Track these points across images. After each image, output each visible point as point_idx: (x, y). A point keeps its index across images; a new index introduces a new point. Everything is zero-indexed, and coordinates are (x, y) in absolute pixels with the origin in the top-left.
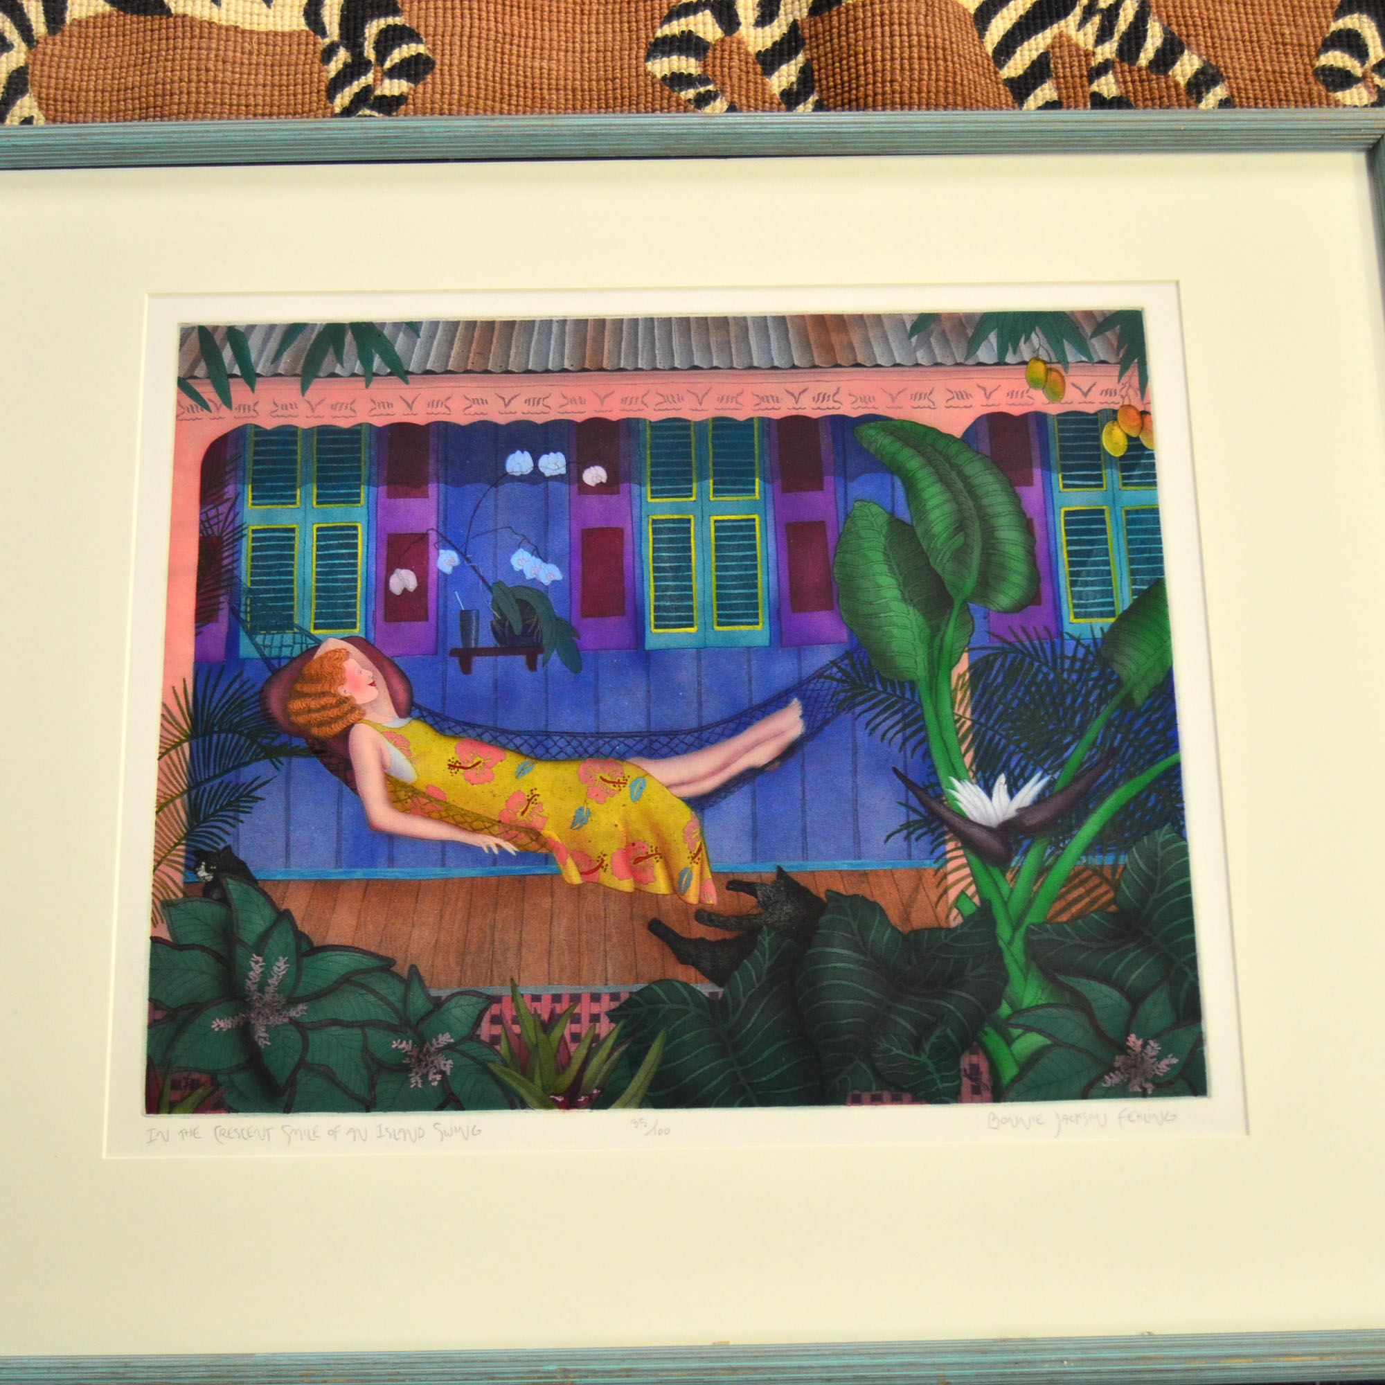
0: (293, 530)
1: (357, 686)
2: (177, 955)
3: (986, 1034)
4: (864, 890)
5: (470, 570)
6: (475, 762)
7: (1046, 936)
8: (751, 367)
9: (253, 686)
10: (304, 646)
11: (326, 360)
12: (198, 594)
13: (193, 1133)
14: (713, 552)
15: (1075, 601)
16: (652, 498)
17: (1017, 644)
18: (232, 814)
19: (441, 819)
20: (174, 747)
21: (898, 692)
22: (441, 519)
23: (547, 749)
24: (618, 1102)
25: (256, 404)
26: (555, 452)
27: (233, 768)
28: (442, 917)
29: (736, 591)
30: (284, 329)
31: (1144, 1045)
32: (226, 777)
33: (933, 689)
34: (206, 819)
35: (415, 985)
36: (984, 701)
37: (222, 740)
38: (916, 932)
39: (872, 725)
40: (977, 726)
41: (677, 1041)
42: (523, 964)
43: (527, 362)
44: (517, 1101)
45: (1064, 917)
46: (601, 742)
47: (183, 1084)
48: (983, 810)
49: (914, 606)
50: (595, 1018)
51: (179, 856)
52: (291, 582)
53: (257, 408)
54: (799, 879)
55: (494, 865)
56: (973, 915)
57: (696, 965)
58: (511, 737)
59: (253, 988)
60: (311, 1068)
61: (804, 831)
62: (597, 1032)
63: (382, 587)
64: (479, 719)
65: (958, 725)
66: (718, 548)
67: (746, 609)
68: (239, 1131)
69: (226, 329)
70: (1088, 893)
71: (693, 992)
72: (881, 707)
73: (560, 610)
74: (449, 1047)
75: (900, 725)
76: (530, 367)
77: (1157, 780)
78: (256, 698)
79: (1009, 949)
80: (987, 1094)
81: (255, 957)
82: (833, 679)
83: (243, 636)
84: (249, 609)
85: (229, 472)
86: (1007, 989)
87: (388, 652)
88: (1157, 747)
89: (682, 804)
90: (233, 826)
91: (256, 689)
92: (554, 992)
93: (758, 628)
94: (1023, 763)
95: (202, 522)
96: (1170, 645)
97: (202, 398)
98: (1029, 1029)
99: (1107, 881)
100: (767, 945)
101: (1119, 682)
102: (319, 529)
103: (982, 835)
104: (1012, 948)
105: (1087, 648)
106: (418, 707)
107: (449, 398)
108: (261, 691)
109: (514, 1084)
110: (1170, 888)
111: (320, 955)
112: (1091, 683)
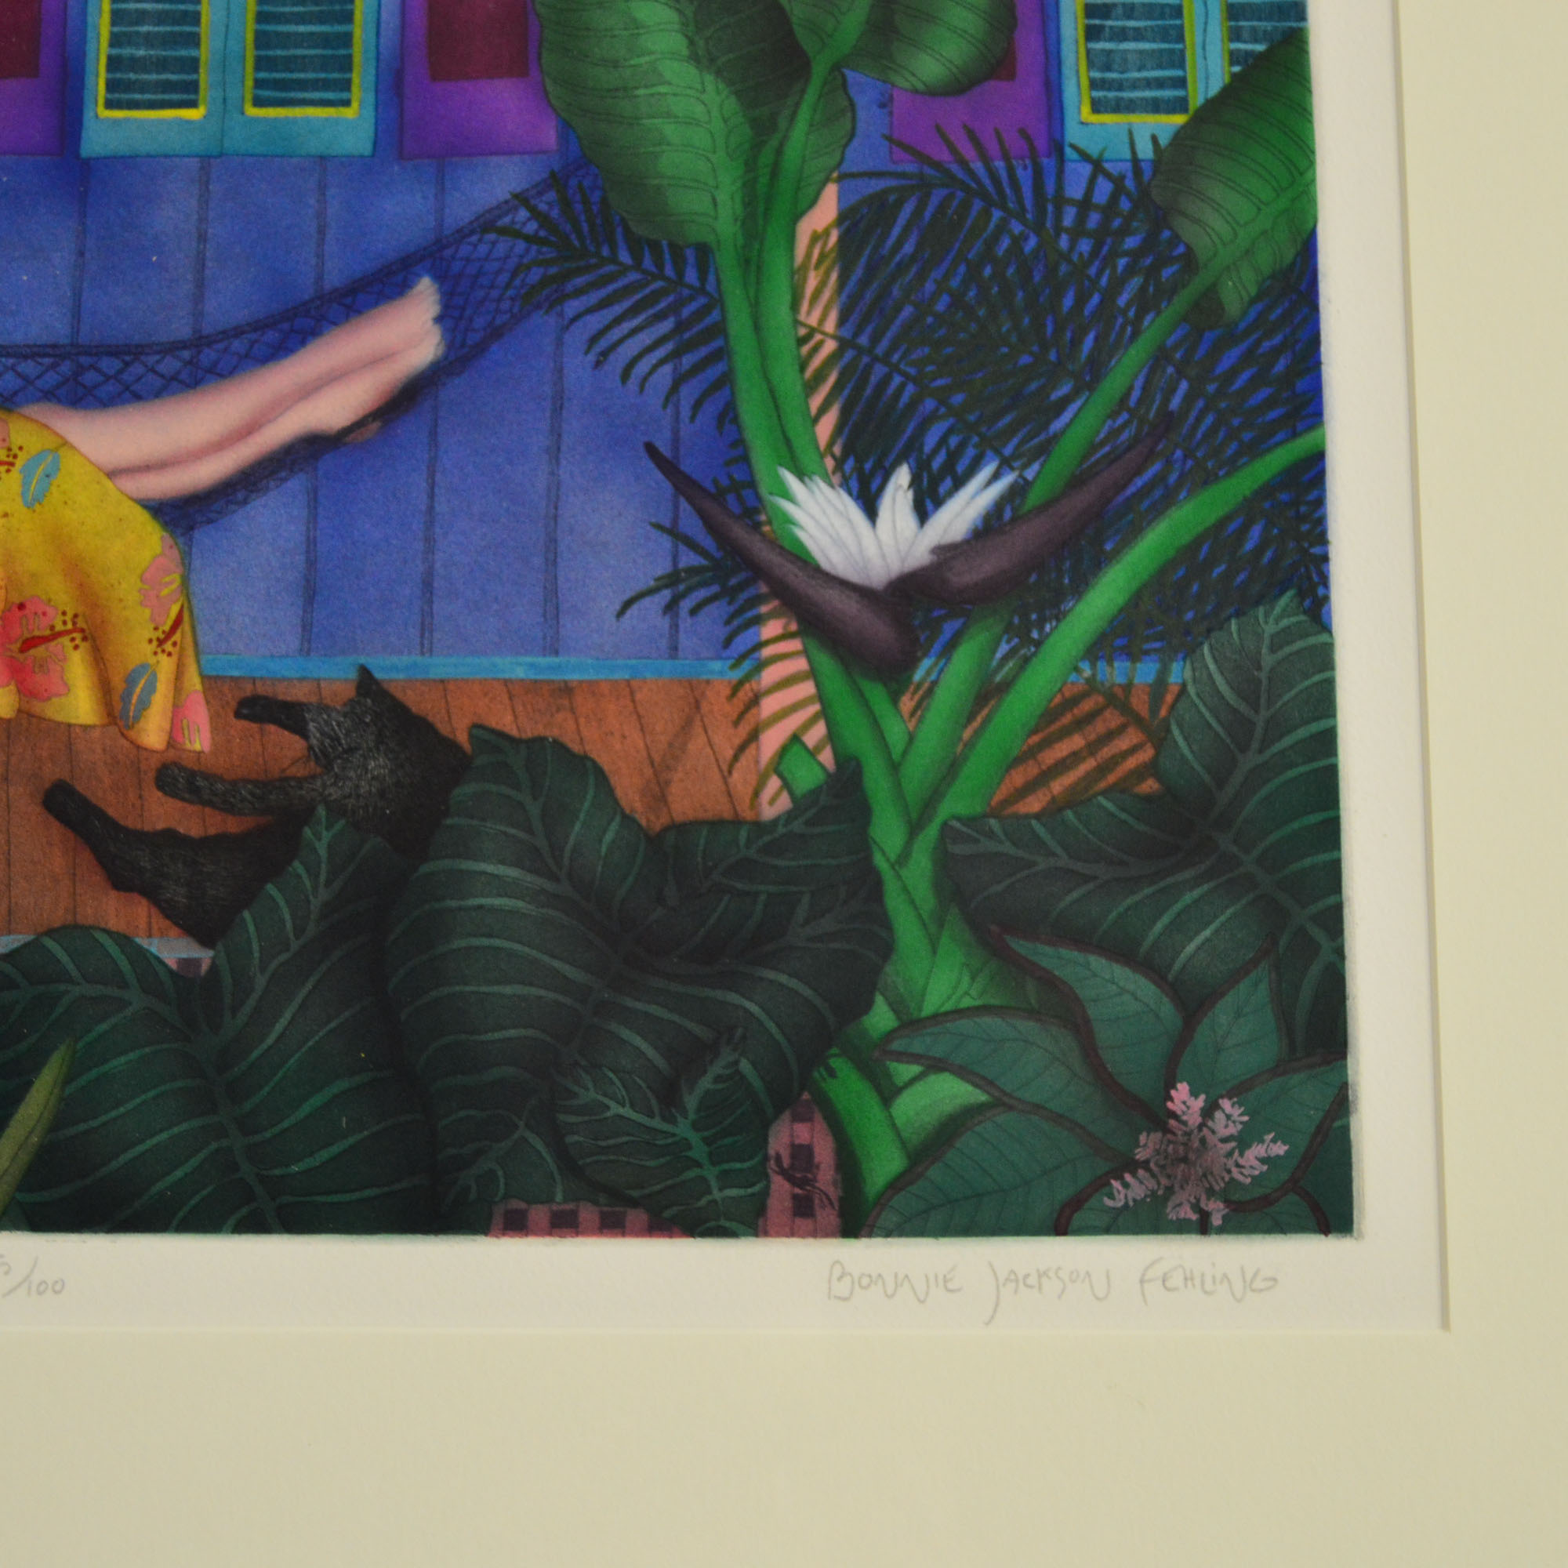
3: (832, 1073)
4: (562, 728)
7: (988, 845)
15: (1097, 75)
17: (955, 168)
21: (669, 271)
29: (302, 29)
31: (1208, 1112)
33: (752, 265)
36: (869, 296)
38: (682, 829)
39: (603, 344)
40: (849, 354)
41: (94, 1073)
45: (1034, 804)
48: (854, 549)
49: (718, 73)
54: (412, 700)
56: (815, 793)
57: (151, 893)
61: (428, 585)
65: (805, 349)
67: (324, 69)
70: (1092, 748)
71: (142, 959)
72: (626, 304)
75: (669, 346)
77: (1267, 491)
79: (899, 877)
80: (828, 1216)
82: (518, 235)
86: (889, 969)
88: (1272, 415)
89: (142, 517)
93: (349, 113)
94: (953, 441)
96: (1313, 181)
98: (936, 1065)
99: (1139, 721)
100: (323, 852)
101: (1190, 262)
103: (847, 606)
104: (904, 873)
105: (1118, 181)
110: (1287, 741)
112: (1122, 262)
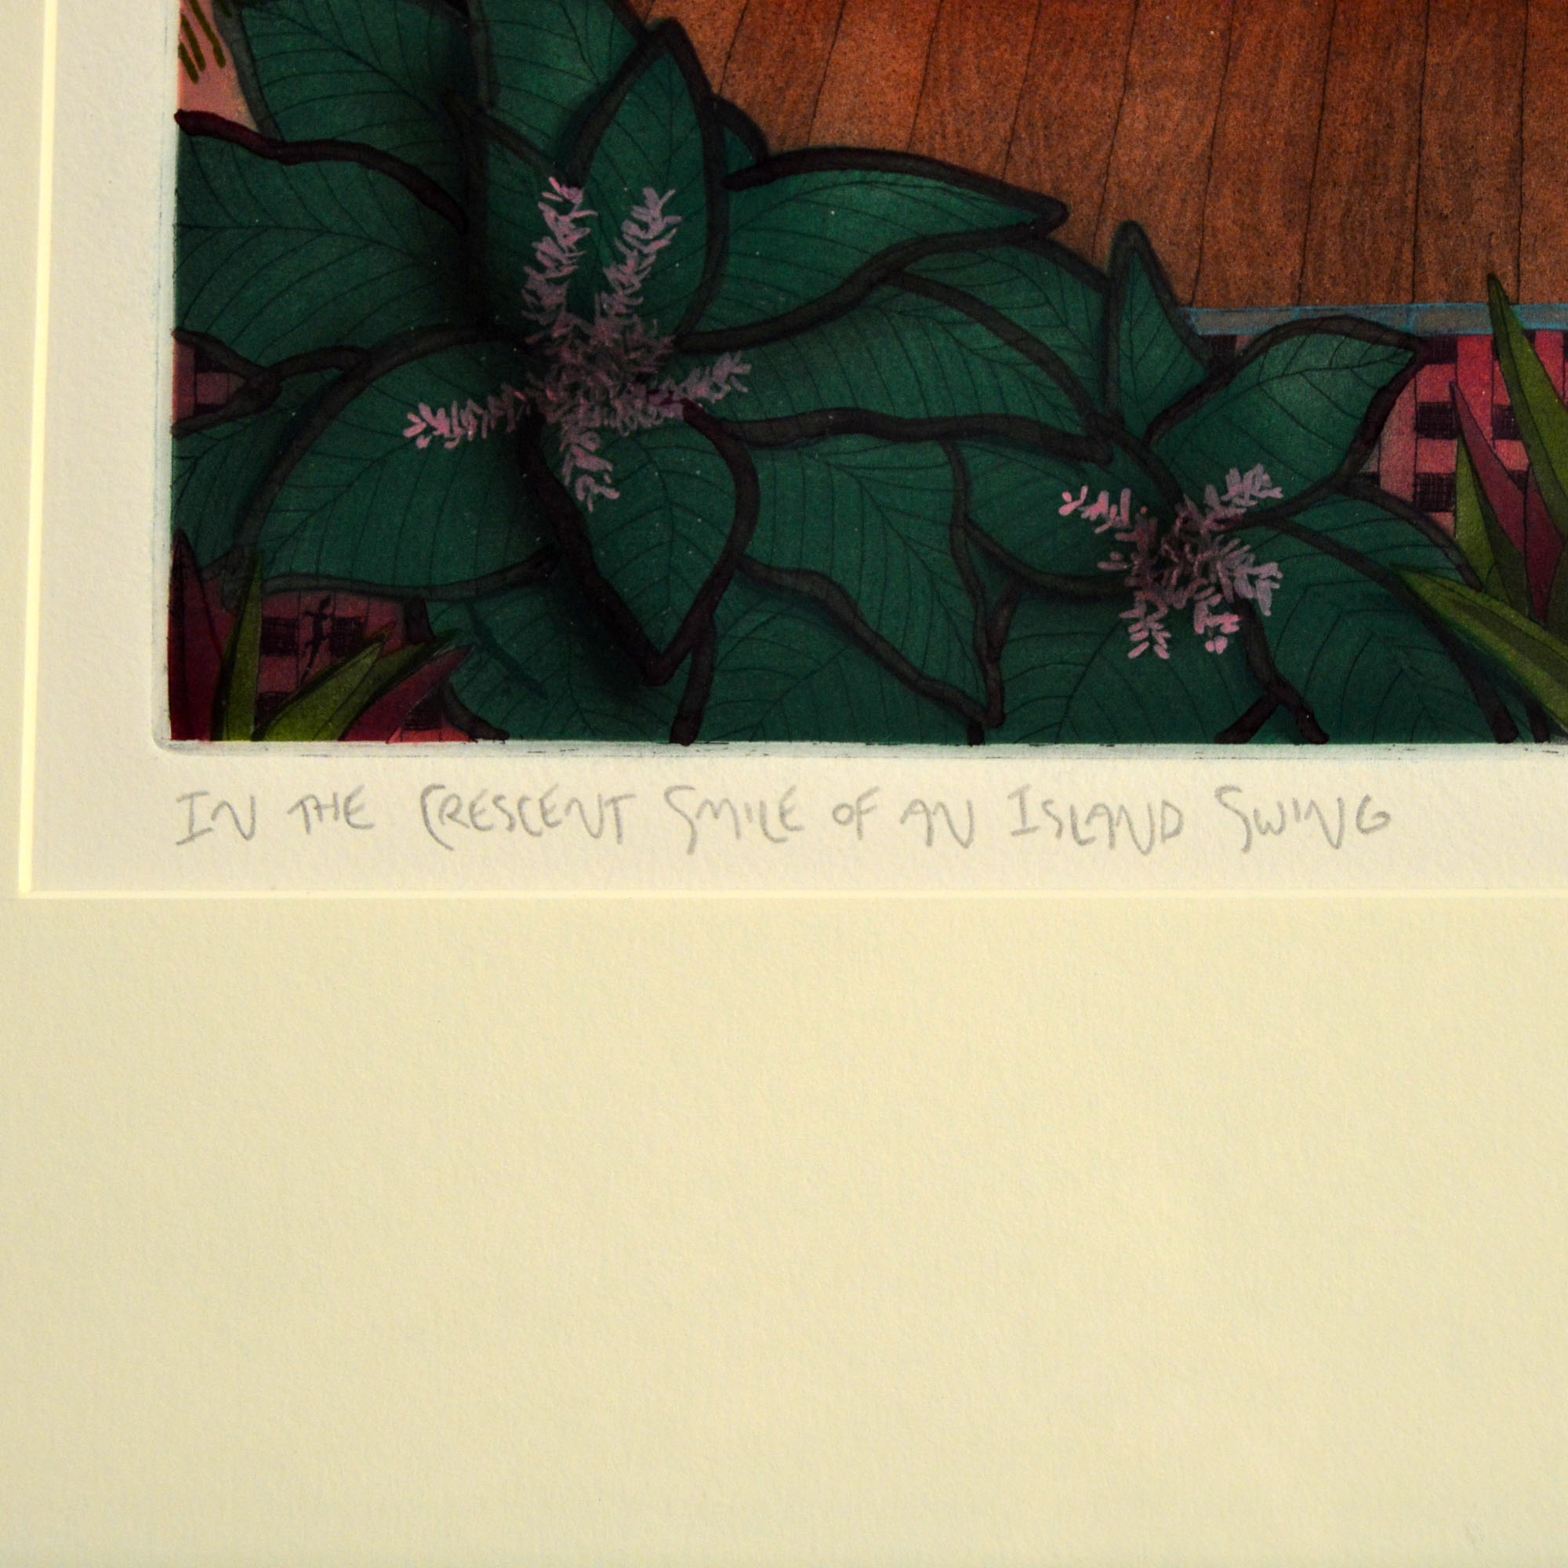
2: (274, 176)
13: (346, 809)
28: (1228, 57)
35: (1141, 289)
42: (1530, 223)
44: (1518, 711)
47: (306, 633)
59: (553, 297)
60: (768, 583)
68: (510, 805)
74: (1264, 516)
81: (557, 189)
109: (1508, 654)
111: (795, 183)
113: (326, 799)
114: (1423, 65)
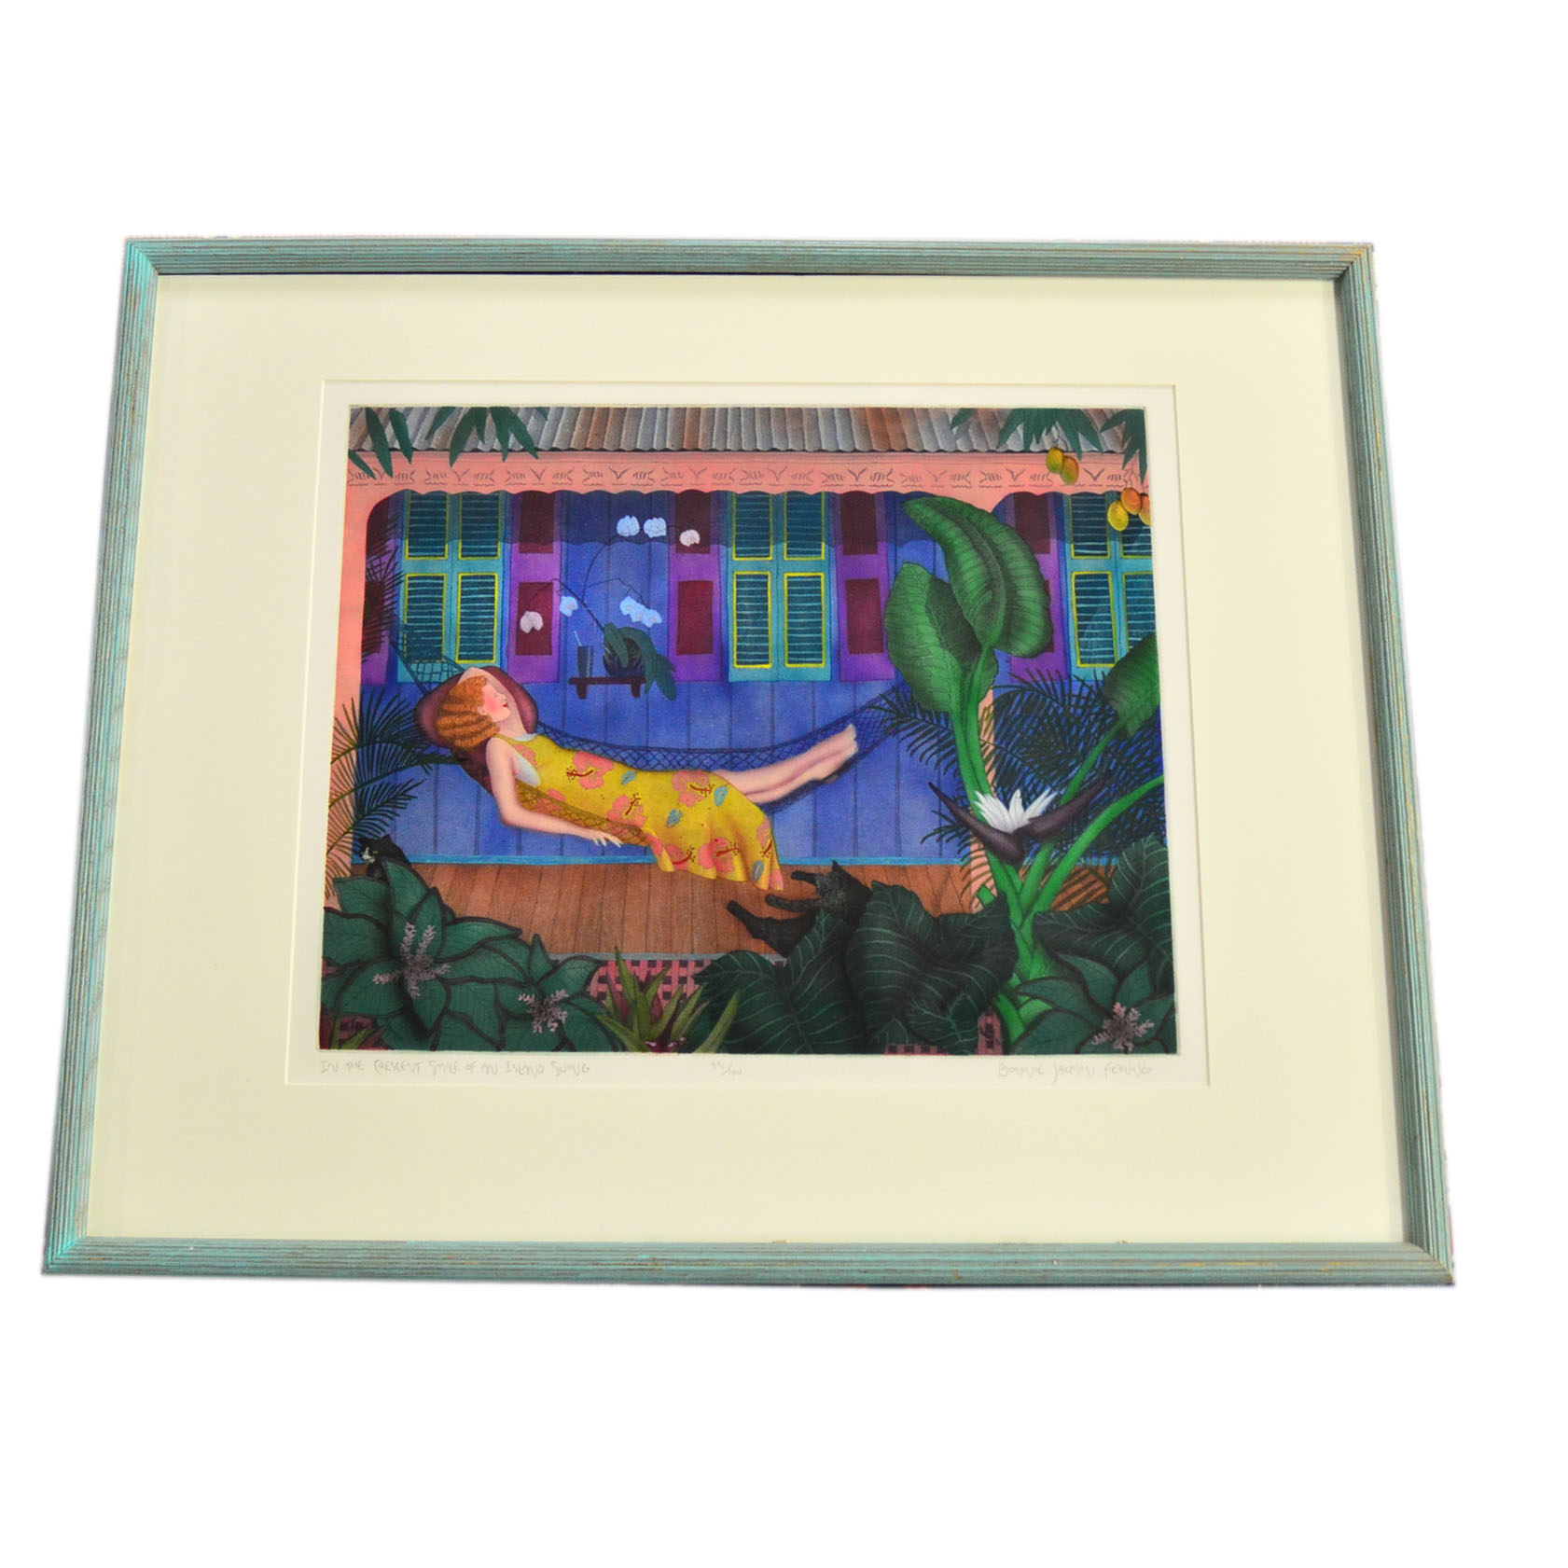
0: (442, 578)
1: (493, 708)
2: (345, 922)
3: (999, 999)
4: (903, 882)
5: (586, 613)
6: (589, 770)
7: (1050, 922)
8: (821, 451)
9: (409, 705)
10: (450, 673)
11: (470, 438)
12: (364, 629)
13: (358, 1065)
14: (786, 603)
15: (1082, 650)
16: (737, 557)
17: (1034, 685)
18: (390, 809)
19: (560, 817)
20: (344, 754)
21: (935, 721)
22: (564, 571)
23: (648, 762)
24: (699, 1049)
25: (412, 473)
26: (657, 517)
27: (391, 773)
28: (560, 896)
29: (804, 636)
30: (435, 412)
31: (1127, 1012)
32: (386, 779)
33: (964, 720)
34: (369, 814)
35: (538, 949)
36: (1004, 731)
37: (382, 750)
38: (946, 916)
39: (913, 748)
40: (998, 751)
41: (749, 1000)
42: (625, 935)
43: (636, 443)
44: (619, 1045)
45: (1066, 907)
46: (691, 756)
47: (350, 1025)
48: (1002, 819)
49: (950, 650)
50: (683, 980)
51: (347, 842)
52: (440, 620)
53: (414, 476)
54: (851, 872)
55: (603, 854)
56: (991, 904)
57: (765, 939)
58: (618, 750)
59: (407, 950)
60: (453, 1015)
61: (856, 830)
62: (684, 991)
63: (514, 626)
64: (594, 736)
65: (983, 749)
66: (790, 600)
67: (812, 650)
68: (395, 1064)
69: (387, 412)
70: (1085, 888)
71: (762, 960)
72: (921, 733)
73: (659, 648)
74: (564, 1001)
75: (936, 748)
76: (638, 447)
77: (1144, 798)
78: (411, 714)
79: (1020, 933)
80: (999, 1048)
81: (409, 925)
82: (882, 709)
83: (400, 664)
84: (405, 642)
85: (390, 529)
86: (1017, 964)
87: (518, 680)
88: (1145, 771)
89: (757, 809)
90: (391, 819)
91: (410, 708)
92: (650, 958)
93: (822, 666)
94: (1035, 781)
95: (367, 570)
96: (1159, 687)
97: (369, 469)
98: (1033, 997)
99: (1101, 878)
100: (823, 925)
101: (1116, 717)
102: (463, 578)
103: (1001, 839)
104: (1022, 931)
105: (1090, 688)
106: (543, 725)
107: (570, 472)
108: (415, 709)
109: (617, 1032)
110: (1152, 885)
111: (461, 925)
112: (1092, 717)
113: (354, 1062)
114: (603, 899)
